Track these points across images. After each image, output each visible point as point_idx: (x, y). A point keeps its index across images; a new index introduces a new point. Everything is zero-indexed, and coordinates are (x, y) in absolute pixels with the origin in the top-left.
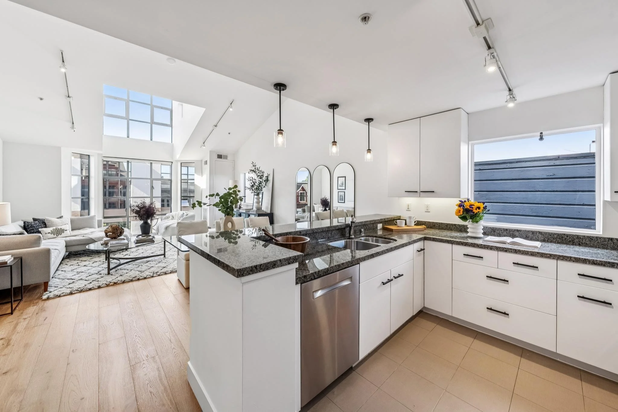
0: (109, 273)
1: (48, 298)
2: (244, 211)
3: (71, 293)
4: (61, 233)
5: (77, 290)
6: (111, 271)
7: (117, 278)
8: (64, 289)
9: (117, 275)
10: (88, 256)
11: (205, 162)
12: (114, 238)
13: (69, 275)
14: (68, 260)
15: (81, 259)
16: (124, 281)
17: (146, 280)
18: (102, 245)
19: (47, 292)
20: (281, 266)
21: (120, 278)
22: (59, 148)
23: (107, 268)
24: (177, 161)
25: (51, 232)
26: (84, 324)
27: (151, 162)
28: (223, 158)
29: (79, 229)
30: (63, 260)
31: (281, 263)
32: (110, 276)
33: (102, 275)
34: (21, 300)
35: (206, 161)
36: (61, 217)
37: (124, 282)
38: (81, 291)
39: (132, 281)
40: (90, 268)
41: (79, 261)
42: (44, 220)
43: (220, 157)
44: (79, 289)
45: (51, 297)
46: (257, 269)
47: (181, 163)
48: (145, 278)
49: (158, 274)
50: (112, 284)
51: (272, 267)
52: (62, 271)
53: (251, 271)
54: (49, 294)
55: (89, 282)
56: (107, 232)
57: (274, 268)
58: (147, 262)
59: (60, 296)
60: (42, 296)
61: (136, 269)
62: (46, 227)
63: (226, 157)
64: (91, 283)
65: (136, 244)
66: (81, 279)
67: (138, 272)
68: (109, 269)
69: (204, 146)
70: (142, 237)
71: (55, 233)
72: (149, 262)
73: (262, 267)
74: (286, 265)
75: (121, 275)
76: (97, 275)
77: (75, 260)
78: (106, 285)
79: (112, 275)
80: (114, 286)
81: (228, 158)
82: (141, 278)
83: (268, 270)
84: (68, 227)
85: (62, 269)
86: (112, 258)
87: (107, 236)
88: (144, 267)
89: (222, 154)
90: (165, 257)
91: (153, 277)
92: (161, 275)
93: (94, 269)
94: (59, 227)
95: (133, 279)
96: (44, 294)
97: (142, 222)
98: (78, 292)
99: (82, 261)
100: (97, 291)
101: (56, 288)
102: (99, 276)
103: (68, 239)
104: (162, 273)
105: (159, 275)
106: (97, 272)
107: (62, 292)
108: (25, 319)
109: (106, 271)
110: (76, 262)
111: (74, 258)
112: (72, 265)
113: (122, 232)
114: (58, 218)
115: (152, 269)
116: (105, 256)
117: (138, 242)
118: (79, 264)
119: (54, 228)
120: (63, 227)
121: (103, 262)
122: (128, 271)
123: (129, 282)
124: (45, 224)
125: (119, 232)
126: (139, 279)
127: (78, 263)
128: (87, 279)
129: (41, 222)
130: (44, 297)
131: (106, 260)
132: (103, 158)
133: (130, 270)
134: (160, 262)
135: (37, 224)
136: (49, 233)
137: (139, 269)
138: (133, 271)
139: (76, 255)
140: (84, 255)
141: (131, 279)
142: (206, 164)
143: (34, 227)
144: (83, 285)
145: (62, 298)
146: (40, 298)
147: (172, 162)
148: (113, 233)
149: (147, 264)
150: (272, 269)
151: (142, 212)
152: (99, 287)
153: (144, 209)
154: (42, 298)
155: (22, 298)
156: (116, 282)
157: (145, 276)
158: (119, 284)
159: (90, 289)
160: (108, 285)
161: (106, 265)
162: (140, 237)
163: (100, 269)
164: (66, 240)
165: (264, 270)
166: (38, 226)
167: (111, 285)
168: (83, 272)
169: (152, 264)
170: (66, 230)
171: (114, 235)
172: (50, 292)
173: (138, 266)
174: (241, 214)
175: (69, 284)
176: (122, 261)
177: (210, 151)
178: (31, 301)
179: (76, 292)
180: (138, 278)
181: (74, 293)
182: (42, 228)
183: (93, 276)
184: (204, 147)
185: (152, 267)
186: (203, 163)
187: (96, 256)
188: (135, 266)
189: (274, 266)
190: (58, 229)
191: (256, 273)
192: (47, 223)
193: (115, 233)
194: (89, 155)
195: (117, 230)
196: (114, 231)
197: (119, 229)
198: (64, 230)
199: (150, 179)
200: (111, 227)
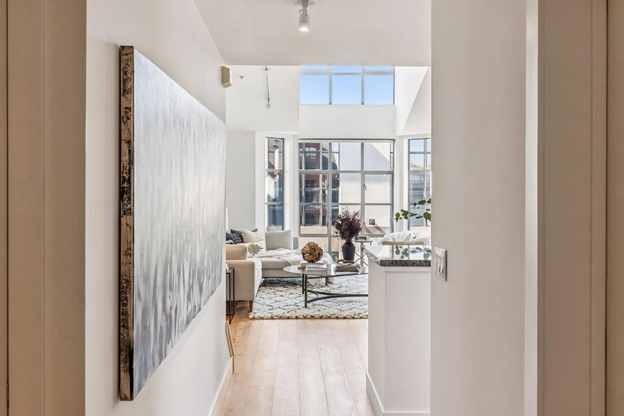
0: (306, 307)
1: (254, 318)
3: (272, 318)
4: (257, 252)
5: (277, 316)
6: (308, 305)
7: (314, 312)
8: (265, 312)
9: (314, 310)
10: (284, 287)
12: (312, 262)
13: (268, 302)
14: (264, 288)
15: (277, 288)
16: (322, 316)
17: (345, 321)
18: (299, 268)
19: (251, 313)
20: (421, 266)
21: (317, 313)
22: (254, 133)
23: (304, 301)
25: (248, 248)
26: (285, 341)
27: (362, 142)
29: (274, 249)
30: (259, 287)
31: (421, 264)
32: (306, 309)
33: (299, 307)
34: (233, 315)
36: (256, 231)
37: (321, 318)
38: (281, 318)
39: (330, 318)
40: (287, 299)
41: (275, 291)
42: (241, 233)
44: (279, 316)
45: (256, 318)
46: (397, 263)
47: (409, 140)
48: (345, 318)
49: (361, 315)
50: (309, 316)
51: (412, 265)
52: (261, 297)
53: (392, 263)
54: (254, 315)
55: (287, 311)
56: (304, 252)
57: (413, 266)
58: (349, 302)
59: (263, 319)
60: (248, 316)
61: (335, 307)
62: (243, 242)
64: (289, 312)
65: (336, 271)
66: (279, 307)
67: (337, 310)
68: (306, 302)
70: (344, 263)
71: (251, 251)
72: (351, 303)
73: (401, 262)
74: (426, 266)
75: (319, 310)
76: (294, 306)
77: (271, 289)
78: (304, 316)
79: (309, 308)
80: (311, 319)
82: (341, 317)
83: (408, 266)
84: (262, 244)
85: (260, 296)
86: (309, 291)
87: (304, 258)
88: (345, 307)
91: (353, 318)
92: (364, 318)
93: (290, 300)
94: (255, 244)
95: (331, 316)
96: (250, 314)
97: (344, 241)
98: (278, 318)
99: (278, 290)
100: (295, 321)
101: (258, 311)
102: (296, 308)
103: (264, 259)
104: (364, 316)
105: (361, 318)
106: (294, 304)
107: (264, 315)
108: (240, 329)
109: (303, 304)
110: (273, 291)
111: (270, 286)
112: (269, 293)
113: (321, 254)
114: (253, 231)
115: (355, 310)
116: (301, 289)
117: (338, 269)
118: (276, 293)
119: (251, 244)
120: (258, 244)
121: (300, 295)
122: (326, 308)
123: (326, 318)
124: (242, 239)
125: (317, 254)
126: (337, 318)
127: (274, 292)
128: (285, 308)
129: (238, 235)
130: (251, 316)
131: (303, 293)
132: (299, 141)
133: (329, 307)
134: (366, 304)
135: (235, 237)
137: (339, 307)
138: (331, 308)
139: (271, 283)
140: (279, 285)
141: (329, 315)
144: (282, 313)
145: (265, 321)
146: (247, 317)
148: (311, 254)
149: (349, 304)
150: (411, 266)
151: (344, 227)
152: (297, 318)
153: (346, 222)
154: (249, 317)
155: (234, 314)
156: (313, 315)
157: (345, 316)
158: (316, 318)
159: (288, 318)
160: (305, 318)
161: (303, 298)
162: (342, 262)
163: (297, 301)
164: (262, 261)
165: (403, 266)
166: (236, 240)
167: (309, 318)
168: (280, 301)
169: (356, 305)
170: (261, 248)
171: (311, 258)
172: (255, 313)
173: (338, 304)
175: (269, 310)
176: (321, 296)
178: (241, 318)
179: (276, 317)
180: (337, 316)
181: (274, 318)
182: (240, 242)
183: (290, 306)
185: (354, 308)
187: (292, 287)
188: (334, 304)
189: (413, 265)
190: (254, 245)
191: (396, 266)
192: (243, 237)
193: (313, 255)
194: (283, 139)
195: (314, 250)
196: (312, 252)
197: (317, 249)
198: (260, 247)
199: (360, 173)
200: (309, 245)
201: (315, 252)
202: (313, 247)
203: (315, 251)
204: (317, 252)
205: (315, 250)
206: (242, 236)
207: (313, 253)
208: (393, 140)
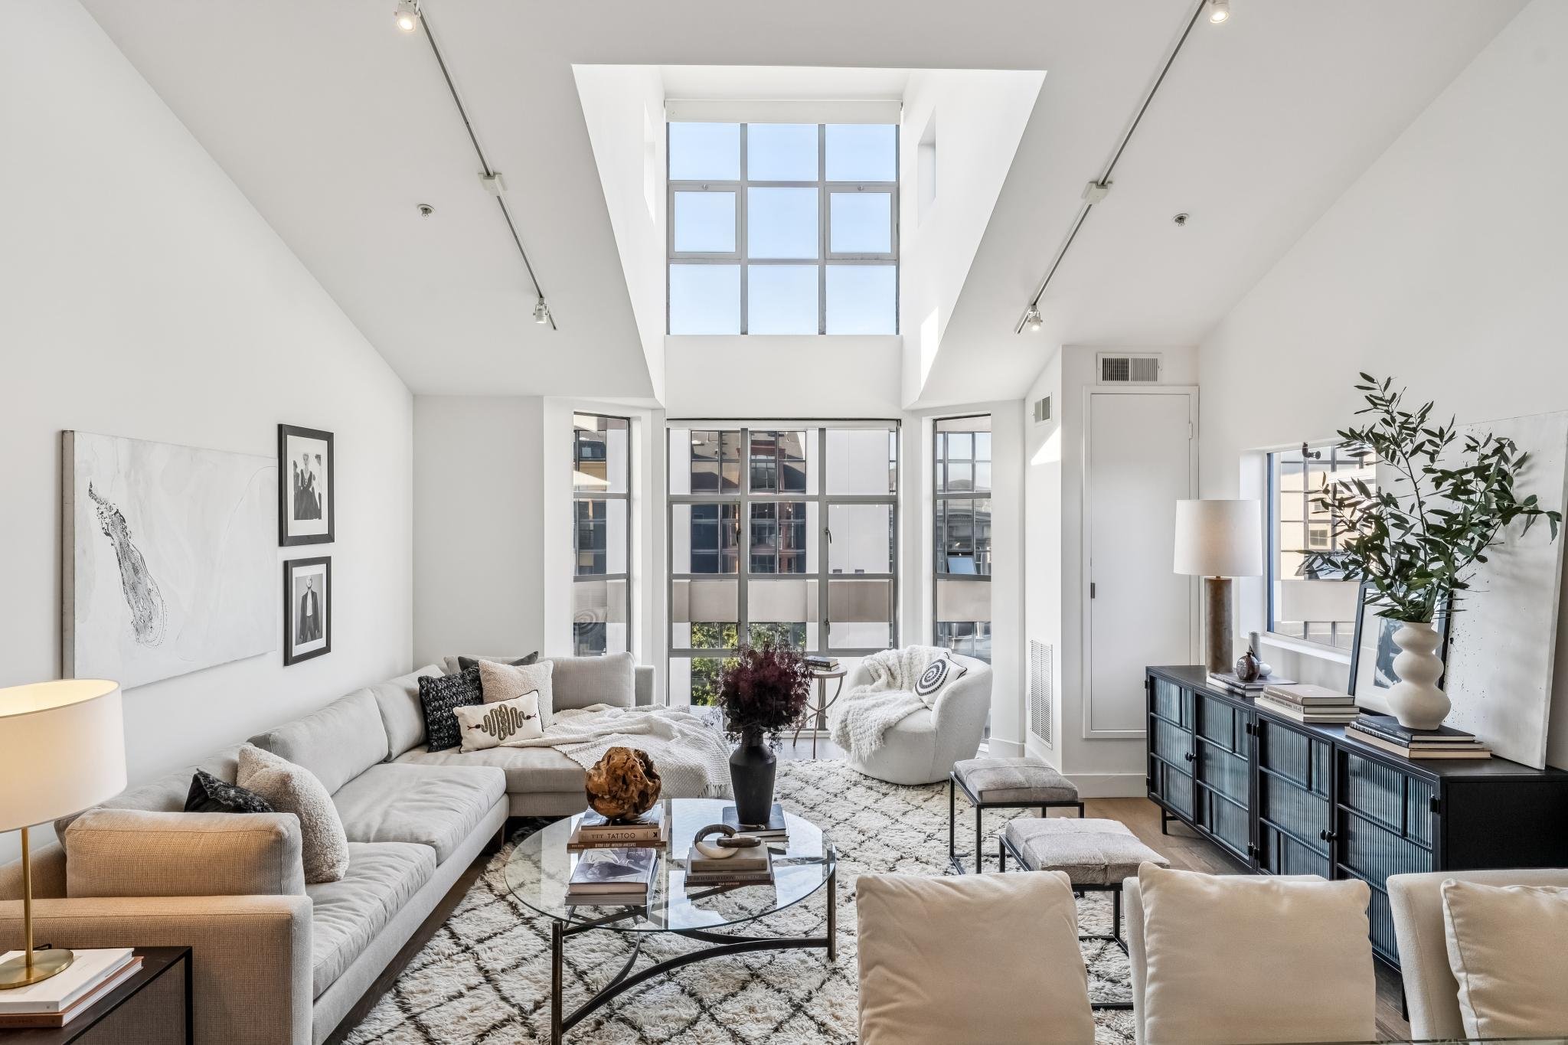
2: (1298, 716)
4: (514, 728)
11: (1037, 405)
22: (538, 403)
24: (917, 413)
25: (485, 721)
27: (822, 424)
28: (1135, 379)
29: (580, 706)
35: (1046, 402)
36: (529, 660)
42: (479, 670)
43: (1116, 370)
47: (935, 421)
62: (479, 700)
63: (1149, 370)
69: (1037, 320)
71: (495, 728)
81: (1165, 373)
84: (541, 701)
89: (1130, 357)
90: (831, 956)
94: (512, 704)
113: (652, 790)
114: (520, 663)
119: (496, 705)
120: (521, 704)
124: (480, 688)
129: (471, 677)
132: (670, 425)
135: (454, 685)
136: (478, 727)
142: (1046, 415)
143: (444, 699)
147: (899, 421)
164: (512, 768)
166: (454, 694)
170: (529, 717)
174: (1263, 724)
177: (1063, 346)
182: (468, 702)
184: (1036, 328)
186: (1031, 410)
190: (506, 709)
192: (483, 683)
193: (621, 802)
194: (628, 419)
195: (624, 782)
196: (614, 789)
197: (635, 776)
198: (523, 715)
199: (818, 500)
200: (608, 762)
201: (627, 790)
202: (620, 772)
203: (628, 786)
204: (632, 788)
205: (628, 781)
206: (480, 680)
207: (619, 792)
208: (897, 420)
